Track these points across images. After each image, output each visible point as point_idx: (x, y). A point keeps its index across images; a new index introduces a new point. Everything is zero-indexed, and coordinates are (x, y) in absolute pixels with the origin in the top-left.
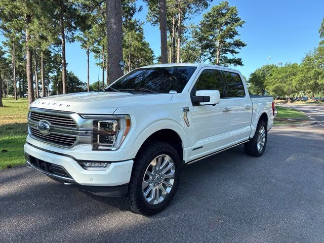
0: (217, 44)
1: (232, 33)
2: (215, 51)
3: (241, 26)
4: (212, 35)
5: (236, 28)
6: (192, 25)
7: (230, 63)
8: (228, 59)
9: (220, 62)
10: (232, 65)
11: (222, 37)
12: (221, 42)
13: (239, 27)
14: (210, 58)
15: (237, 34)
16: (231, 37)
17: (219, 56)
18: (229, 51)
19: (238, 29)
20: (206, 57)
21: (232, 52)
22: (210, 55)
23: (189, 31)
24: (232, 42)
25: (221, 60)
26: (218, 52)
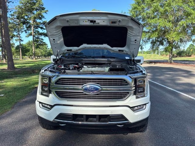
0: (31, 22)
1: (40, 16)
2: (30, 27)
3: (46, 13)
4: (27, 16)
5: (43, 14)
6: (16, 7)
7: (42, 35)
8: (40, 32)
9: (34, 34)
10: (43, 36)
11: (35, 18)
12: (34, 21)
13: (45, 13)
14: (25, 31)
15: (44, 18)
16: (40, 19)
17: (34, 30)
18: (39, 27)
19: (44, 14)
20: (23, 30)
21: (42, 28)
22: (26, 29)
23: (14, 11)
24: (42, 22)
25: (35, 33)
26: (32, 27)
